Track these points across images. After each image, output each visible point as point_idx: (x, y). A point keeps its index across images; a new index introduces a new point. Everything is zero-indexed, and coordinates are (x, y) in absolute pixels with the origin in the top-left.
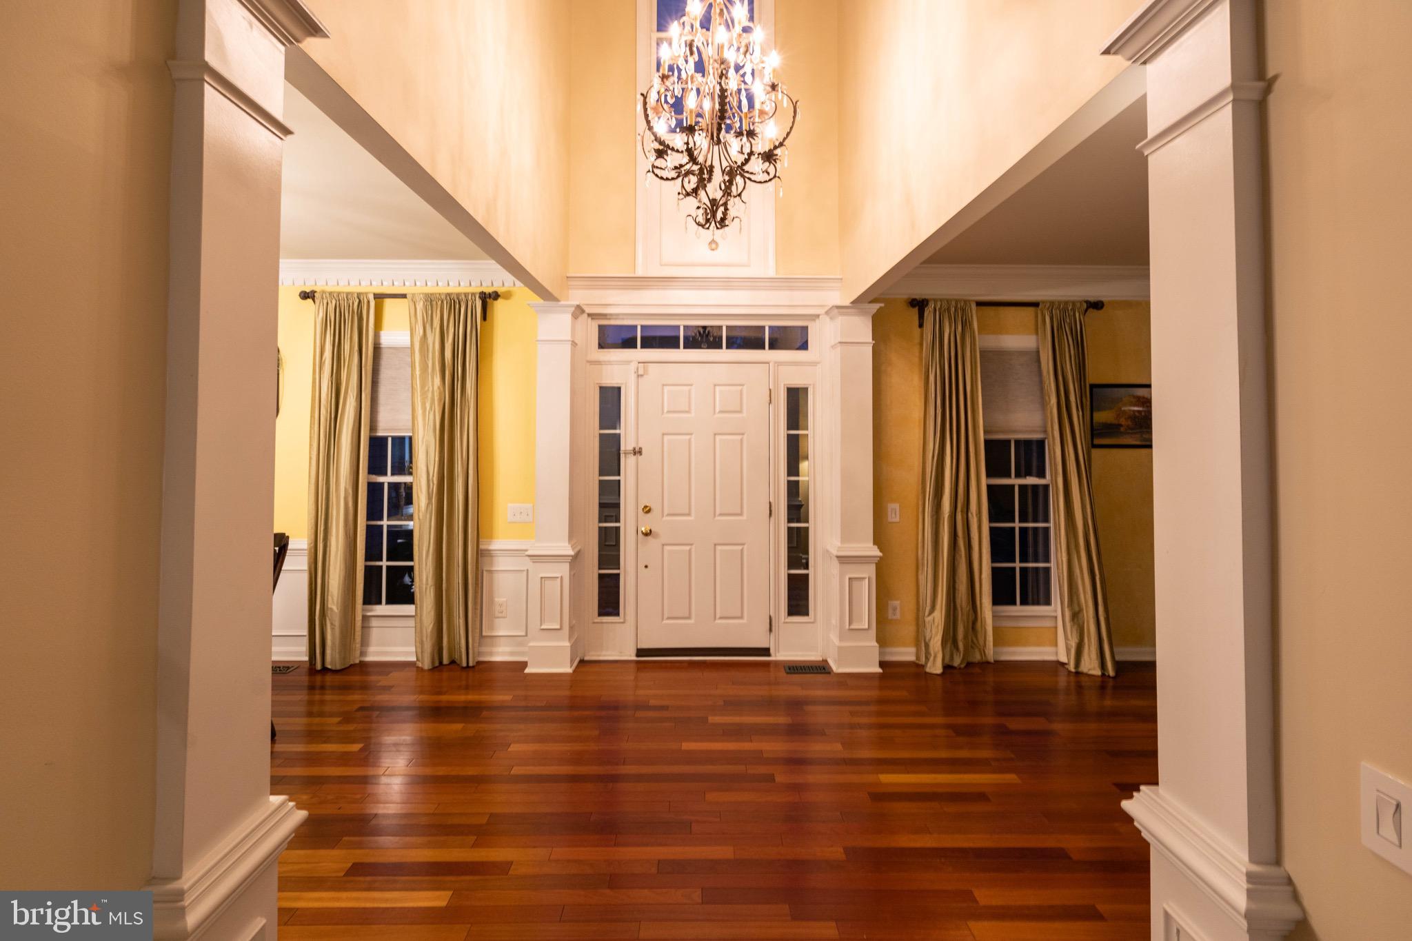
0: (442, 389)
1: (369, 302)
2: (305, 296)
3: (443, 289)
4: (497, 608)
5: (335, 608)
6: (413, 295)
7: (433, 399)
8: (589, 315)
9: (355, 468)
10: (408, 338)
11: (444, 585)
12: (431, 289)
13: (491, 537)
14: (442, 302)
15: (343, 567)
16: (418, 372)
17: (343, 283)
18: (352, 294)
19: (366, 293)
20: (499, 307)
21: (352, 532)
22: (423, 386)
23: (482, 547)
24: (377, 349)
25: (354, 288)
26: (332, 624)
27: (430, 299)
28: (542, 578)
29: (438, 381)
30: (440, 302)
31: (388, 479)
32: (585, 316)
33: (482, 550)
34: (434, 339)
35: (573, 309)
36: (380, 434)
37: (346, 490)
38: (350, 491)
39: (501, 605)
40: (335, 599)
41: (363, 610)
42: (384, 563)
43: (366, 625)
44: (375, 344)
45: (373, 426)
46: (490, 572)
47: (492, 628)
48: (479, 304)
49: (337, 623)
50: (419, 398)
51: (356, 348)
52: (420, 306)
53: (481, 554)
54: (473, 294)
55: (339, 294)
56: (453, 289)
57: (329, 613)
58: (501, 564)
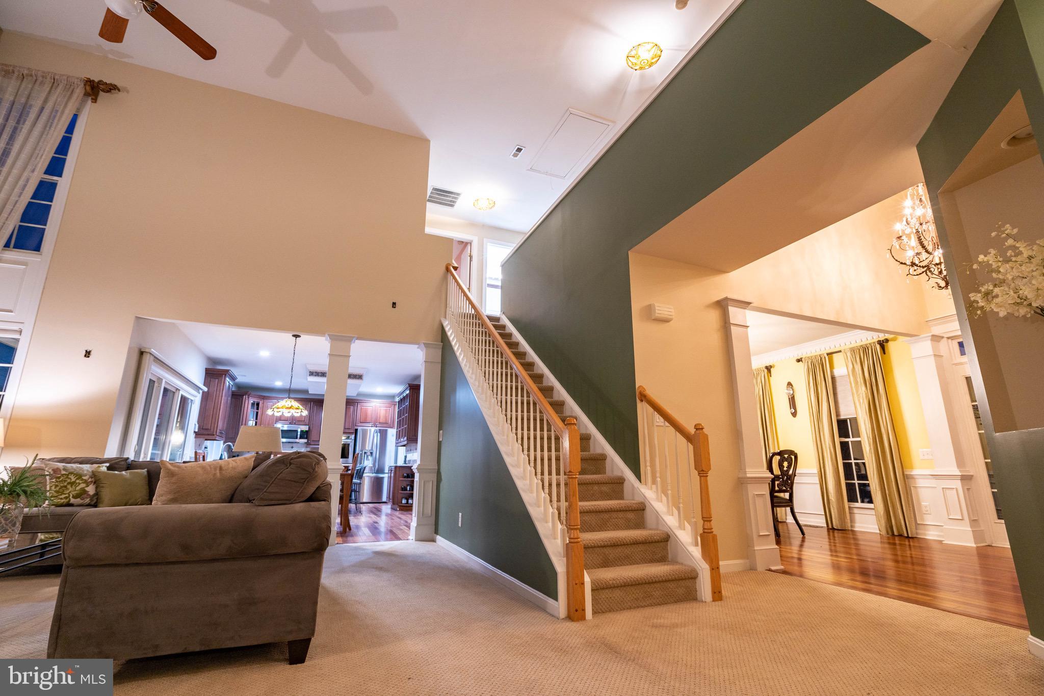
0: (866, 392)
1: (825, 357)
2: (799, 361)
3: (859, 344)
4: (924, 509)
5: (833, 499)
6: (844, 350)
7: (863, 397)
8: (948, 338)
9: (832, 433)
10: (846, 370)
11: (887, 492)
12: (854, 345)
13: (912, 468)
14: (859, 350)
15: (833, 480)
16: (853, 385)
17: (813, 351)
18: (817, 355)
19: (823, 354)
20: (891, 346)
21: (835, 463)
22: (857, 392)
23: (905, 473)
24: (833, 378)
25: (818, 353)
26: (833, 507)
27: (853, 350)
28: (943, 488)
29: (864, 388)
30: (858, 351)
31: (850, 440)
32: (945, 339)
33: (906, 475)
34: (858, 367)
35: (930, 338)
36: (842, 417)
37: (829, 444)
38: (831, 444)
39: (926, 507)
40: (833, 495)
41: (849, 505)
42: (856, 482)
43: (851, 512)
44: (832, 376)
45: (838, 414)
46: (915, 487)
47: (922, 519)
48: (878, 347)
49: (835, 507)
50: (856, 398)
51: (823, 379)
52: (849, 354)
53: (906, 477)
54: (874, 343)
55: (811, 357)
56: (864, 342)
57: (831, 501)
58: (920, 483)
